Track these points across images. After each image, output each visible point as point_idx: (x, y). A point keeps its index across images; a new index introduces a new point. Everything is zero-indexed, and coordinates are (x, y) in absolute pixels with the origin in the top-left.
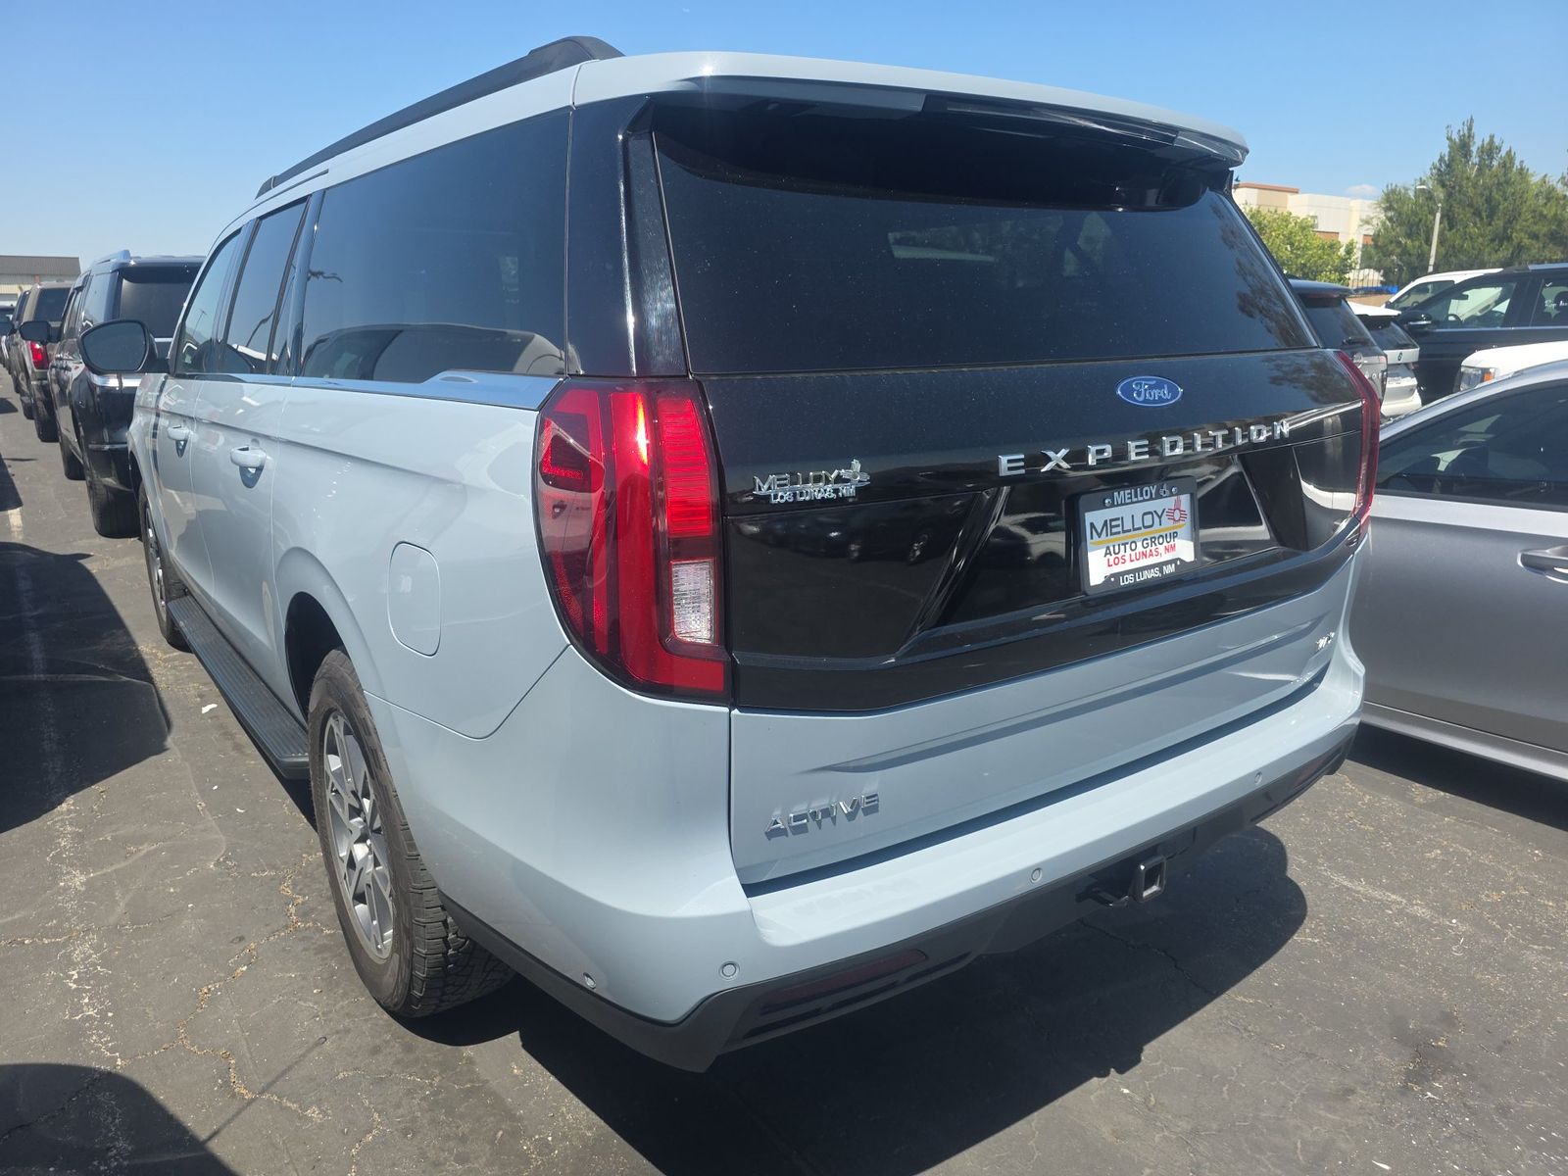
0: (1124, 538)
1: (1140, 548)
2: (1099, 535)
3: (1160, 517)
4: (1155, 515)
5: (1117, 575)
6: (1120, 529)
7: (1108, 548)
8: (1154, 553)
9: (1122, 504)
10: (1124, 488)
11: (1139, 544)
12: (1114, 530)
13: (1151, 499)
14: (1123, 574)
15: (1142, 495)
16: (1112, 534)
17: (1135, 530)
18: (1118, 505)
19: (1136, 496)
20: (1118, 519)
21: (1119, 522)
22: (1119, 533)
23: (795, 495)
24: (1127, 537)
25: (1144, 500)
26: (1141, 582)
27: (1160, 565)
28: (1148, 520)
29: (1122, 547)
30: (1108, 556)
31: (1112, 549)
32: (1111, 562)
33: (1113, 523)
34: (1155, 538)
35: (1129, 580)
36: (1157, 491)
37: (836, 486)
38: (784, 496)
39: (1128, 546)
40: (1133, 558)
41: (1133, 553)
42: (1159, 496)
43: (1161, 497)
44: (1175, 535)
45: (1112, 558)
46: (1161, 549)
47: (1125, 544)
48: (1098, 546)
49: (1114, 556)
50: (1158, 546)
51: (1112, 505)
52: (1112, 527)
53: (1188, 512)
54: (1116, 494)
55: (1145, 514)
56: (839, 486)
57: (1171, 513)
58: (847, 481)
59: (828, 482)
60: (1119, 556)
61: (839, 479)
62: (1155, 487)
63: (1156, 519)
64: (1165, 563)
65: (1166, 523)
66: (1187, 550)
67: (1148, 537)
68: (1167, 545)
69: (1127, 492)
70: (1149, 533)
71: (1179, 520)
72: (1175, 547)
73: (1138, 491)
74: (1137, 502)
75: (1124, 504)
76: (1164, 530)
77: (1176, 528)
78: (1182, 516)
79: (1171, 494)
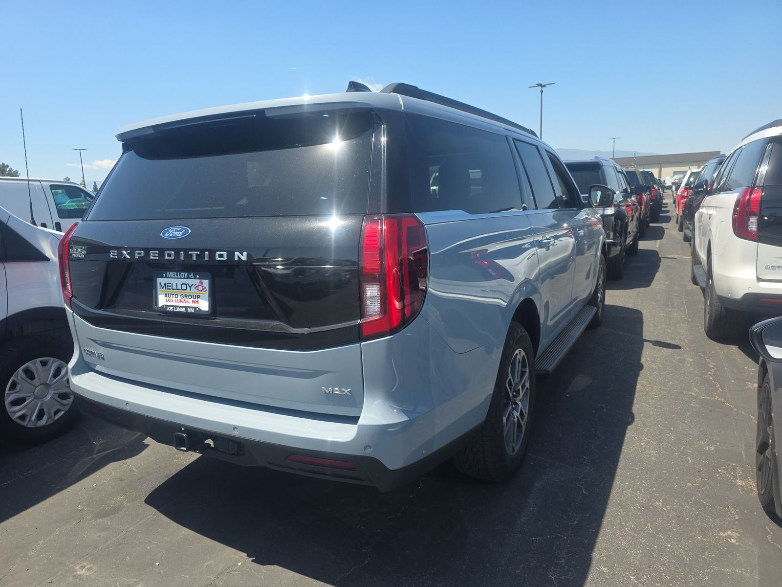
0: (172, 292)
2: (163, 288)
3: (190, 287)
4: (187, 285)
5: (166, 306)
6: (171, 288)
7: (166, 294)
8: (186, 302)
9: (170, 278)
10: (172, 271)
11: (179, 296)
12: (168, 287)
13: (184, 278)
14: (168, 306)
15: (180, 276)
16: (167, 289)
17: (177, 289)
18: (169, 278)
19: (177, 276)
20: (170, 283)
21: (171, 285)
24: (174, 292)
25: (181, 278)
26: (175, 312)
27: (187, 308)
28: (184, 287)
29: (172, 296)
30: (166, 297)
32: (167, 300)
33: (168, 285)
34: (187, 295)
35: (171, 309)
36: (188, 276)
39: (174, 296)
40: (176, 301)
41: (176, 299)
42: (188, 278)
43: (190, 278)
44: (199, 297)
46: (190, 301)
47: (173, 294)
48: (162, 293)
49: (168, 298)
50: (188, 299)
51: (166, 277)
52: (167, 286)
53: (207, 288)
54: (168, 273)
55: (182, 284)
57: (197, 287)
60: (171, 298)
62: (187, 273)
63: (188, 287)
64: (190, 307)
65: (194, 291)
66: (204, 305)
67: (184, 294)
68: (194, 300)
69: (173, 273)
70: (184, 292)
71: (201, 291)
72: (197, 302)
73: (179, 273)
74: (178, 278)
75: (172, 278)
76: (192, 293)
77: (199, 293)
78: (204, 289)
79: (195, 278)
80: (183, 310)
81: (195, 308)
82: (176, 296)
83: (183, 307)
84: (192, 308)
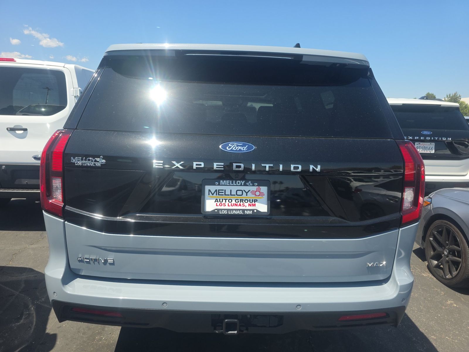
0: (225, 197)
1: (234, 202)
2: (213, 194)
3: (247, 193)
4: (243, 191)
5: (218, 210)
7: (216, 199)
8: (242, 205)
9: (224, 185)
10: (226, 180)
12: (220, 194)
13: (241, 185)
14: (221, 210)
17: (231, 195)
18: (222, 185)
19: (233, 183)
20: (223, 190)
22: (223, 195)
23: (82, 163)
25: (237, 185)
26: (231, 215)
27: (243, 210)
29: (224, 201)
30: (217, 202)
31: (219, 200)
33: (220, 191)
34: (243, 200)
35: (225, 212)
36: (245, 184)
37: (95, 163)
38: (80, 163)
39: (227, 201)
40: (230, 205)
41: (230, 203)
43: (247, 186)
44: (256, 201)
45: (218, 204)
46: (247, 204)
47: (226, 200)
48: (211, 198)
49: (219, 203)
50: (244, 203)
51: (219, 185)
52: (219, 192)
53: (266, 193)
54: (221, 181)
55: (238, 190)
56: (96, 163)
57: (254, 193)
58: (98, 162)
59: (92, 161)
60: (223, 203)
61: (96, 161)
62: (244, 181)
63: (244, 193)
64: (247, 210)
65: (250, 196)
66: (263, 207)
67: (239, 199)
68: (250, 203)
69: (227, 181)
70: (239, 198)
71: (259, 196)
72: (254, 205)
73: (234, 181)
74: (233, 185)
75: (226, 185)
76: (248, 198)
77: (256, 198)
78: (261, 194)
79: (254, 185)
80: (241, 213)
81: (253, 210)
82: (230, 201)
83: (239, 210)
84: (250, 210)
